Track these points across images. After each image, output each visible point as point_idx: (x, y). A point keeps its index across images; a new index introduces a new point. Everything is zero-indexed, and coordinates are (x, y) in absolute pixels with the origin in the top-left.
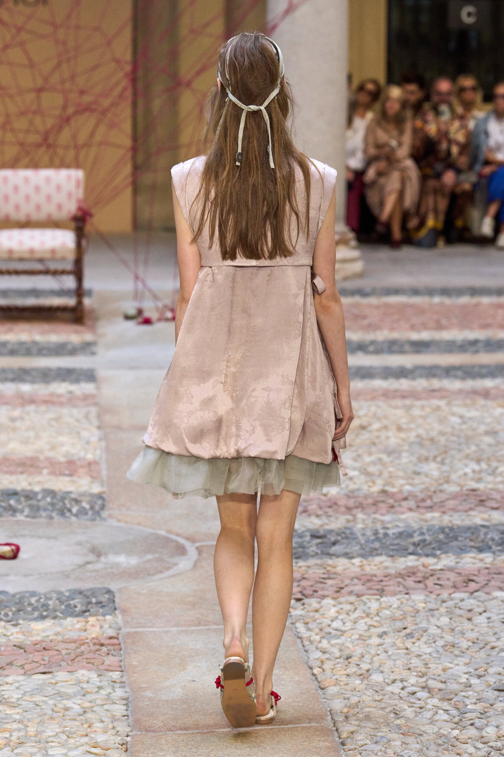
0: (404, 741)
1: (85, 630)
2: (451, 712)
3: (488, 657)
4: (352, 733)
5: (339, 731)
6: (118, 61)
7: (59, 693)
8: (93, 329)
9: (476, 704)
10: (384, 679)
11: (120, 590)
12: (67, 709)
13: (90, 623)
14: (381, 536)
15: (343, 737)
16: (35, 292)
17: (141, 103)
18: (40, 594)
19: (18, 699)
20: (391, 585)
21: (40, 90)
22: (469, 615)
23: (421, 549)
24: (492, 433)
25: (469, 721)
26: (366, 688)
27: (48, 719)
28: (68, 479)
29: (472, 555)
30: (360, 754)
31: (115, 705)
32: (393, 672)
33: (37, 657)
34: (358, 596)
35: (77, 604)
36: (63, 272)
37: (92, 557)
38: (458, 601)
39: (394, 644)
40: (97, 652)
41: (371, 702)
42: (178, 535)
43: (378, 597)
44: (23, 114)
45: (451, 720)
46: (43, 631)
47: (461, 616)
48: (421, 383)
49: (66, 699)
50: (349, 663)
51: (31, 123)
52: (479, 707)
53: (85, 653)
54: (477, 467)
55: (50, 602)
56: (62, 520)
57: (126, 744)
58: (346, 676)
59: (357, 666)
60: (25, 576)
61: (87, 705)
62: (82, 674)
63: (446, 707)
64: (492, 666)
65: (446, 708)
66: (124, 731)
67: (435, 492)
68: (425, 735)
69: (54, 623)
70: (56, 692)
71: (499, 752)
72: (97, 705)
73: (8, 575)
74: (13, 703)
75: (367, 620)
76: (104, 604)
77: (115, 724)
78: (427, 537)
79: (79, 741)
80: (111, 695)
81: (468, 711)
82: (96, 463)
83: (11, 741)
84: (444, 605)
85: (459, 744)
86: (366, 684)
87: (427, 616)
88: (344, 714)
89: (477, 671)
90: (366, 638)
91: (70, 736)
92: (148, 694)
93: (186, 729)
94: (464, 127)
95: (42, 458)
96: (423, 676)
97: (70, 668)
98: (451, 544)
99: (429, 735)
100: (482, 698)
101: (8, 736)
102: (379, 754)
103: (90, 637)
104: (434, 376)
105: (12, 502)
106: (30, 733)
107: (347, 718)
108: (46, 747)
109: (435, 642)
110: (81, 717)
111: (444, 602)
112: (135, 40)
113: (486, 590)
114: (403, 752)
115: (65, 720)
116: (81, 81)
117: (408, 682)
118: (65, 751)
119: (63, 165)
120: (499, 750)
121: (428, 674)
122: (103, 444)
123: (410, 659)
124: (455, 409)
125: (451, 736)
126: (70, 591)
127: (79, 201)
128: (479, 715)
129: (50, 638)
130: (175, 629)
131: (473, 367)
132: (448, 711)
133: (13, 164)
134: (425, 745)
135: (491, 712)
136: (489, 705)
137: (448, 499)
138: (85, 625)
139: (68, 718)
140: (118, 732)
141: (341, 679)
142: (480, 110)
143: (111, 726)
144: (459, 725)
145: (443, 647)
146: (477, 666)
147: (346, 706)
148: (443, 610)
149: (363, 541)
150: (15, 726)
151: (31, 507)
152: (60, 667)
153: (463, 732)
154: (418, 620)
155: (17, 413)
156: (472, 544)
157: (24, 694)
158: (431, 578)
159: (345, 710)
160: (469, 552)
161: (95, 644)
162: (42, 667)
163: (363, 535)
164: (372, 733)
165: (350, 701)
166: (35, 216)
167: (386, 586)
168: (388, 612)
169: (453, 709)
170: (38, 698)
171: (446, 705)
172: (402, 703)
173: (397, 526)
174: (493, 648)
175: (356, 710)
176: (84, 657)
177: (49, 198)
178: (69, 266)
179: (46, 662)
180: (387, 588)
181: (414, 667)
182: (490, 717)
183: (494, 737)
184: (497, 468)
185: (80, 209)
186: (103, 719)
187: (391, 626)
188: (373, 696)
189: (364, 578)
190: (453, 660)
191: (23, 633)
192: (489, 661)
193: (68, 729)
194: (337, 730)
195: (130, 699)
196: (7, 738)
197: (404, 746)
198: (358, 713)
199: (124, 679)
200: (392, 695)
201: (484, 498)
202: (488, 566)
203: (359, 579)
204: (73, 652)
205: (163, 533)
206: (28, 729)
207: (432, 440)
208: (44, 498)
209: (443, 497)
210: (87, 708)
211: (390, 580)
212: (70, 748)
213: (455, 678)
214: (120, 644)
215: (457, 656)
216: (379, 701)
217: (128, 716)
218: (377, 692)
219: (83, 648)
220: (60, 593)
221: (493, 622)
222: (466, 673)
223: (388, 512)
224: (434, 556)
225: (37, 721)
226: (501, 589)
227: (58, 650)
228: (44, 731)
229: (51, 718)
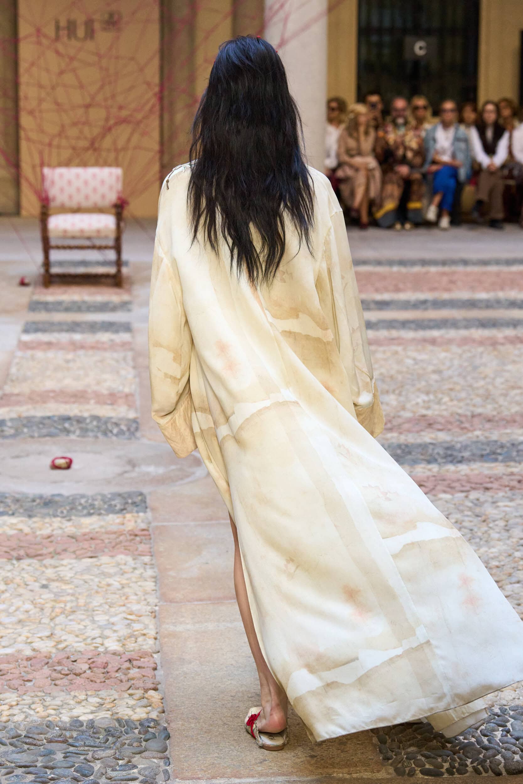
1: (123, 524)
6: (148, 84)
7: (103, 573)
8: (129, 291)
11: (150, 493)
12: (109, 585)
13: (127, 519)
16: (84, 263)
17: (166, 116)
18: (88, 496)
19: (71, 578)
21: (87, 107)
24: (438, 372)
27: (94, 593)
28: (109, 407)
29: (422, 465)
31: (146, 582)
33: (86, 545)
35: (116, 504)
36: (106, 247)
37: (128, 468)
40: (133, 542)
44: (75, 124)
46: (91, 524)
48: (383, 334)
49: (109, 577)
51: (81, 132)
53: (123, 542)
54: (426, 398)
55: (96, 503)
56: (105, 439)
57: (155, 612)
60: (77, 482)
61: (124, 582)
62: (121, 558)
66: (153, 602)
67: (394, 417)
69: (99, 519)
70: (100, 572)
72: (132, 582)
73: (62, 481)
74: (67, 580)
76: (137, 504)
77: (147, 597)
79: (118, 610)
80: (143, 574)
82: (132, 395)
83: (65, 610)
91: (112, 606)
92: (172, 573)
93: (201, 600)
94: (417, 135)
95: (89, 391)
97: (111, 554)
98: (407, 458)
101: (62, 605)
103: (127, 529)
104: (394, 327)
105: (67, 425)
106: (80, 604)
108: (92, 615)
110: (120, 592)
112: (162, 68)
113: (434, 492)
115: (108, 594)
116: (120, 99)
118: (107, 618)
119: (106, 164)
122: (137, 380)
124: (410, 353)
126: (111, 494)
127: (118, 192)
129: (96, 530)
130: (192, 523)
131: (423, 320)
133: (67, 164)
137: (404, 423)
138: (123, 520)
139: (110, 592)
140: (148, 602)
142: (429, 122)
143: (143, 598)
150: (69, 598)
151: (81, 429)
152: (104, 553)
155: (70, 356)
156: (422, 457)
157: (76, 574)
160: (420, 463)
161: (131, 535)
162: (90, 552)
166: (84, 204)
170: (86, 577)
176: (123, 544)
177: (95, 190)
178: (111, 242)
179: (93, 549)
184: (441, 399)
185: (119, 198)
186: (138, 593)
191: (75, 527)
193: (109, 600)
195: (158, 577)
196: (62, 608)
199: (153, 562)
201: (431, 422)
202: (435, 474)
204: (114, 541)
206: (79, 601)
207: (392, 377)
208: (91, 422)
209: (400, 421)
210: (125, 584)
212: (111, 615)
214: (150, 535)
217: (156, 590)
219: (121, 538)
220: (103, 496)
225: (86, 594)
226: (445, 492)
227: (102, 540)
228: (91, 602)
229: (97, 592)
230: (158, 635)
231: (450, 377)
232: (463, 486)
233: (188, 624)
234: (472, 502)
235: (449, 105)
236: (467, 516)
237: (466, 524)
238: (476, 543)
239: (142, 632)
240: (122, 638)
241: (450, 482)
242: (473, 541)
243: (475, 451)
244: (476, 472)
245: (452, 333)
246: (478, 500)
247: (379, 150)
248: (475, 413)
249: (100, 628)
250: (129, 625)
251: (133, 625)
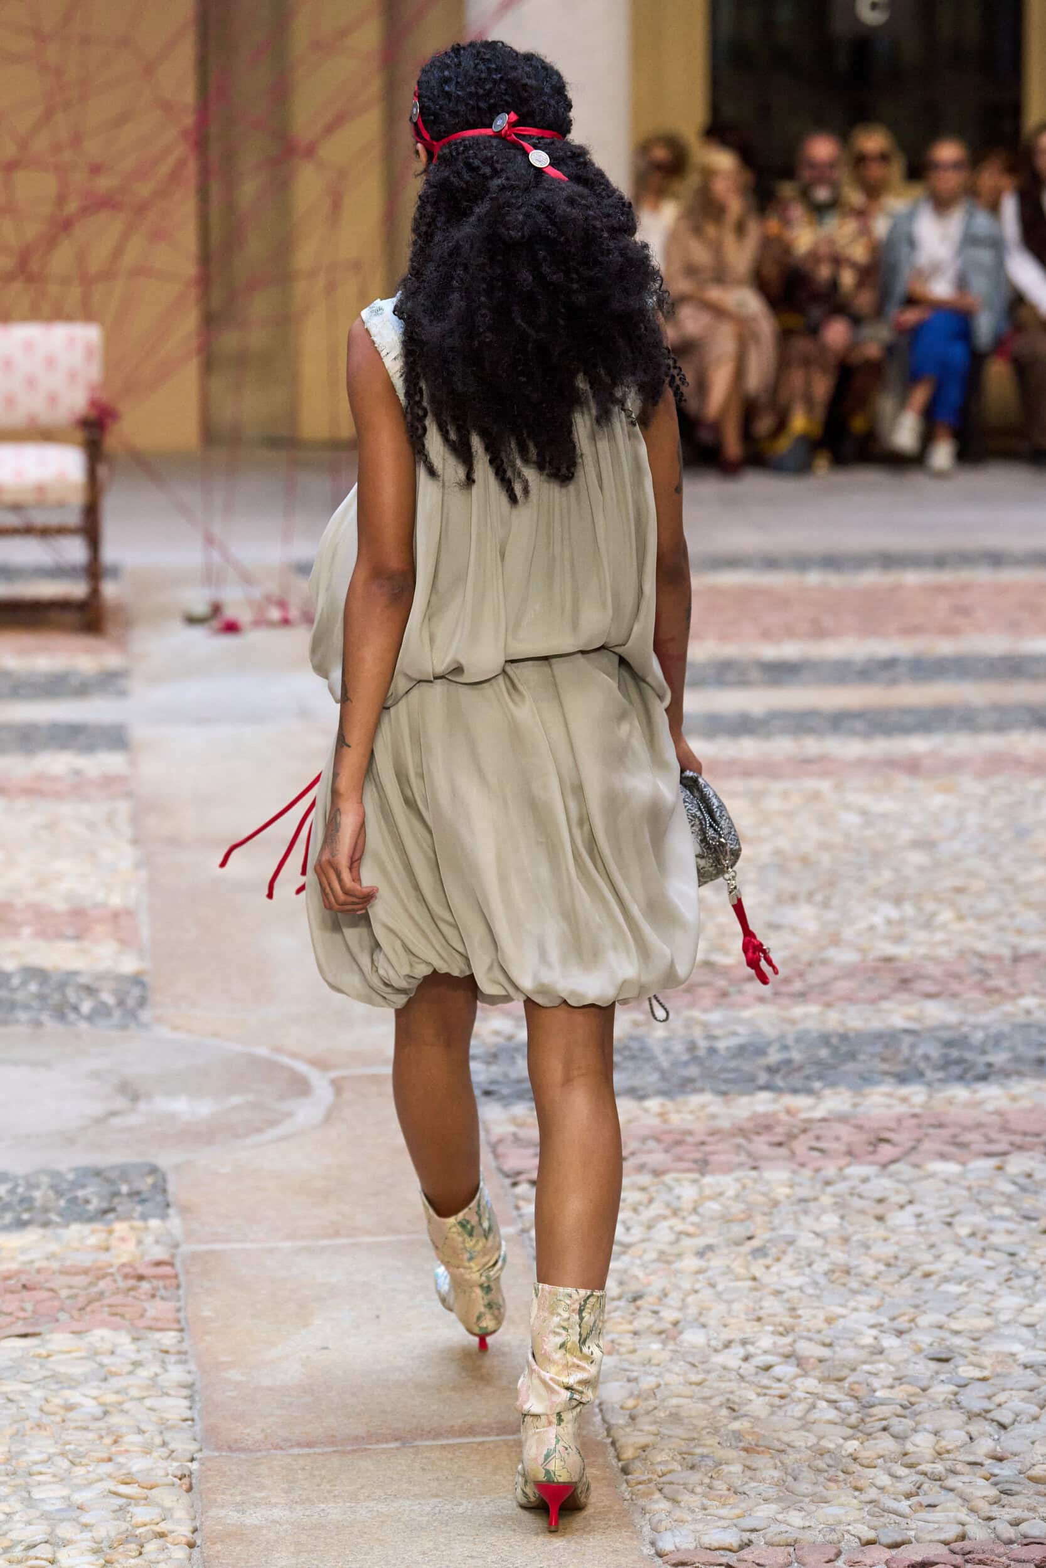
0: (748, 1463)
1: (107, 1249)
2: (843, 1405)
3: (916, 1294)
4: (644, 1448)
5: (618, 1445)
6: (167, 107)
7: (54, 1377)
8: (121, 644)
9: (892, 1387)
10: (709, 1340)
11: (177, 1168)
12: (70, 1408)
13: (116, 1235)
14: (702, 1053)
15: (624, 1456)
16: (4, 572)
17: (216, 189)
18: (16, 1178)
20: (723, 1153)
21: (11, 166)
22: (880, 1210)
23: (784, 1078)
24: (925, 844)
25: (878, 1423)
26: (671, 1360)
27: (32, 1429)
28: (71, 945)
29: (885, 1088)
30: (660, 1490)
31: (165, 1398)
32: (725, 1326)
33: (10, 1303)
34: (657, 1173)
35: (90, 1197)
36: (61, 531)
37: (120, 1103)
38: (855, 1182)
39: (728, 1270)
40: (132, 1293)
41: (681, 1387)
42: (294, 1056)
43: (695, 1176)
45: (843, 1420)
46: (23, 1250)
47: (862, 1212)
48: (782, 746)
49: (70, 1388)
50: (638, 1308)
52: (900, 1393)
53: (107, 1294)
54: (893, 913)
55: (37, 1194)
56: (61, 1028)
57: (189, 1476)
58: (631, 1335)
59: (654, 1315)
61: (111, 1398)
62: (101, 1336)
63: (833, 1394)
64: (925, 1312)
65: (833, 1397)
66: (185, 1450)
67: (810, 964)
68: (789, 1450)
69: (44, 1236)
70: (48, 1373)
71: (939, 1483)
72: (132, 1399)
75: (673, 1221)
76: (143, 1196)
77: (168, 1436)
78: (796, 1056)
79: (94, 1470)
80: (159, 1378)
81: (877, 1402)
82: (129, 913)
84: (830, 1190)
85: (859, 1468)
86: (672, 1351)
87: (795, 1213)
88: (628, 1412)
89: (896, 1322)
90: (671, 1258)
91: (78, 1460)
92: (234, 1375)
93: (309, 1445)
94: (865, 231)
95: (19, 902)
96: (788, 1332)
97: (76, 1326)
98: (843, 1068)
99: (799, 1452)
100: (905, 1376)
102: (699, 1490)
103: (117, 1262)
104: (810, 730)
107: (633, 1418)
108: (27, 1484)
109: (810, 1265)
110: (100, 1424)
111: (828, 1183)
112: (202, 65)
113: (914, 1158)
114: (746, 1486)
115: (66, 1430)
116: (94, 147)
117: (757, 1344)
118: (65, 1492)
119: (58, 314)
120: (940, 1480)
121: (797, 1329)
122: (143, 874)
123: (761, 1299)
124: (853, 798)
125: (843, 1453)
126: (76, 1169)
127: (92, 388)
128: (899, 1410)
129: (37, 1265)
130: (286, 1245)
131: (886, 712)
132: (835, 1402)
134: (790, 1471)
135: (923, 1404)
136: (918, 1390)
137: (836, 978)
138: (107, 1240)
139: (73, 1425)
140: (173, 1452)
141: (621, 1341)
142: (899, 196)
143: (158, 1440)
144: (859, 1431)
145: (826, 1274)
146: (896, 1312)
147: (631, 1395)
148: (826, 1200)
149: (665, 1064)
152: (57, 1324)
153: (866, 1444)
154: (777, 1221)
156: (885, 1067)
158: (803, 1137)
159: (630, 1403)
160: (878, 1083)
161: (126, 1277)
162: (20, 1323)
163: (667, 1051)
164: (684, 1449)
165: (640, 1385)
167: (713, 1153)
168: (714, 1206)
169: (848, 1398)
170: (11, 1387)
171: (832, 1392)
172: (745, 1388)
173: (735, 1034)
174: (927, 1275)
175: (652, 1403)
176: (106, 1302)
177: (31, 382)
178: (73, 518)
179: (28, 1314)
180: (712, 1158)
181: (770, 1315)
182: (920, 1413)
183: (929, 1453)
184: (933, 915)
185: (94, 403)
186: (143, 1427)
187: (720, 1234)
188: (686, 1373)
189: (669, 1139)
190: (847, 1301)
192: (918, 1302)
193: (72, 1447)
194: (613, 1443)
195: (198, 1386)
197: (749, 1473)
198: (655, 1408)
199: (185, 1346)
200: (724, 1372)
201: (908, 974)
202: (917, 1110)
203: (658, 1140)
204: (82, 1293)
205: (263, 1051)
207: (805, 861)
208: (24, 983)
209: (826, 973)
210: (111, 1405)
211: (718, 1141)
212: (76, 1485)
213: (852, 1335)
214: (176, 1276)
215: (855, 1292)
216: (699, 1384)
217: (193, 1420)
218: (694, 1365)
219: (102, 1285)
220: (56, 1175)
221: (926, 1223)
222: (872, 1326)
223: (717, 1005)
224: (810, 1092)
225: (10, 1431)
226: (943, 1156)
227: (51, 1290)
228: (24, 1452)
229: (39, 1426)
230: (196, 1534)
231: (957, 858)
232: (990, 1141)
233: (275, 1505)
234: (1015, 1183)
235: (948, 152)
236: (1002, 1218)
237: (994, 1239)
238: (1024, 1288)
239: (157, 1529)
240: (105, 1545)
241: (956, 1130)
242: (1016, 1282)
243: (1022, 1049)
244: (1026, 1104)
245: (961, 744)
246: (1029, 1176)
247: (771, 272)
248: (1022, 951)
249: (47, 1519)
250: (121, 1508)
251: (130, 1509)
